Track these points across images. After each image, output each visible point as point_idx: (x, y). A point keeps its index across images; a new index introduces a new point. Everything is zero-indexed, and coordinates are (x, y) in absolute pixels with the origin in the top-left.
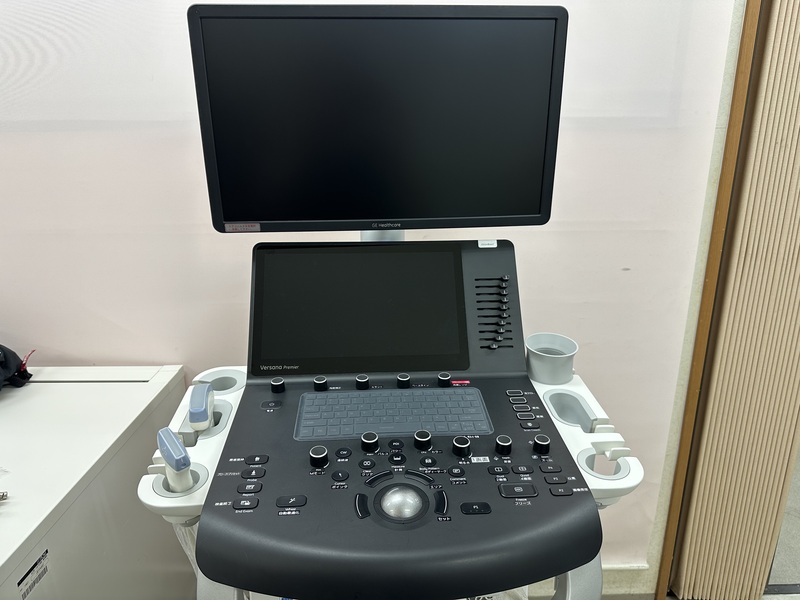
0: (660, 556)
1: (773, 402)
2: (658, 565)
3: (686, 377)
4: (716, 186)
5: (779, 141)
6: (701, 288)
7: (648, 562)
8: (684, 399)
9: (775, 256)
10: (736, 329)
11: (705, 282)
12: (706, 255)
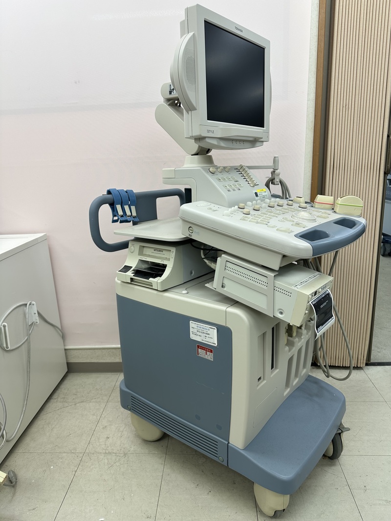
4: (313, 130)
6: (310, 186)
9: (349, 167)
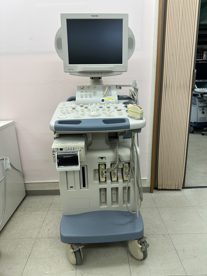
0: (150, 175)
1: (178, 129)
2: (150, 178)
3: (152, 122)
4: (156, 67)
5: (172, 54)
6: (154, 96)
7: (147, 177)
8: (153, 128)
10: (166, 108)
11: (155, 94)
12: (155, 87)
